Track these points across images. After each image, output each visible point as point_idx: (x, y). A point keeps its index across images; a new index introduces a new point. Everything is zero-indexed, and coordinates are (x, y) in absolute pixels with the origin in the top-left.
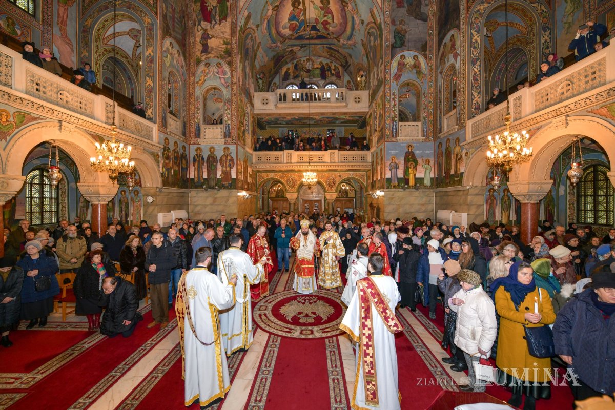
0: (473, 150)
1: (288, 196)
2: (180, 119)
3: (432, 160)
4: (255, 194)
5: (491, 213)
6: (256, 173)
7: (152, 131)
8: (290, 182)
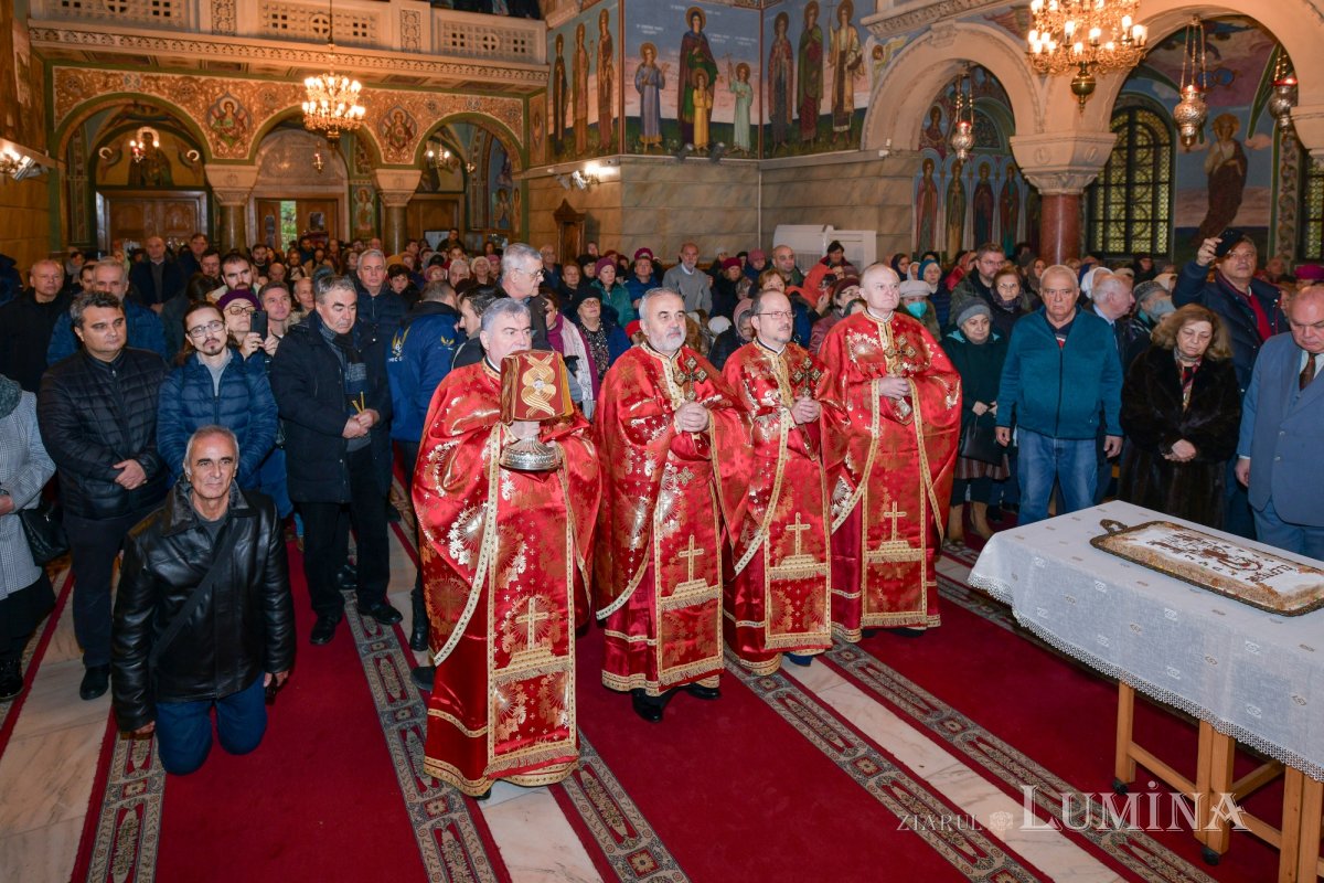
0: (904, 38)
4: (48, 160)
6: (45, 63)
8: (222, 117)
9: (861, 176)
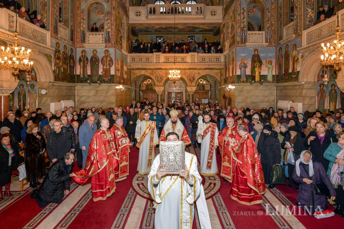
0: (308, 53)
1: (157, 89)
2: (68, 27)
3: (274, 61)
4: (129, 87)
5: (321, 102)
6: (130, 70)
7: (46, 37)
8: (158, 78)
9: (299, 89)
